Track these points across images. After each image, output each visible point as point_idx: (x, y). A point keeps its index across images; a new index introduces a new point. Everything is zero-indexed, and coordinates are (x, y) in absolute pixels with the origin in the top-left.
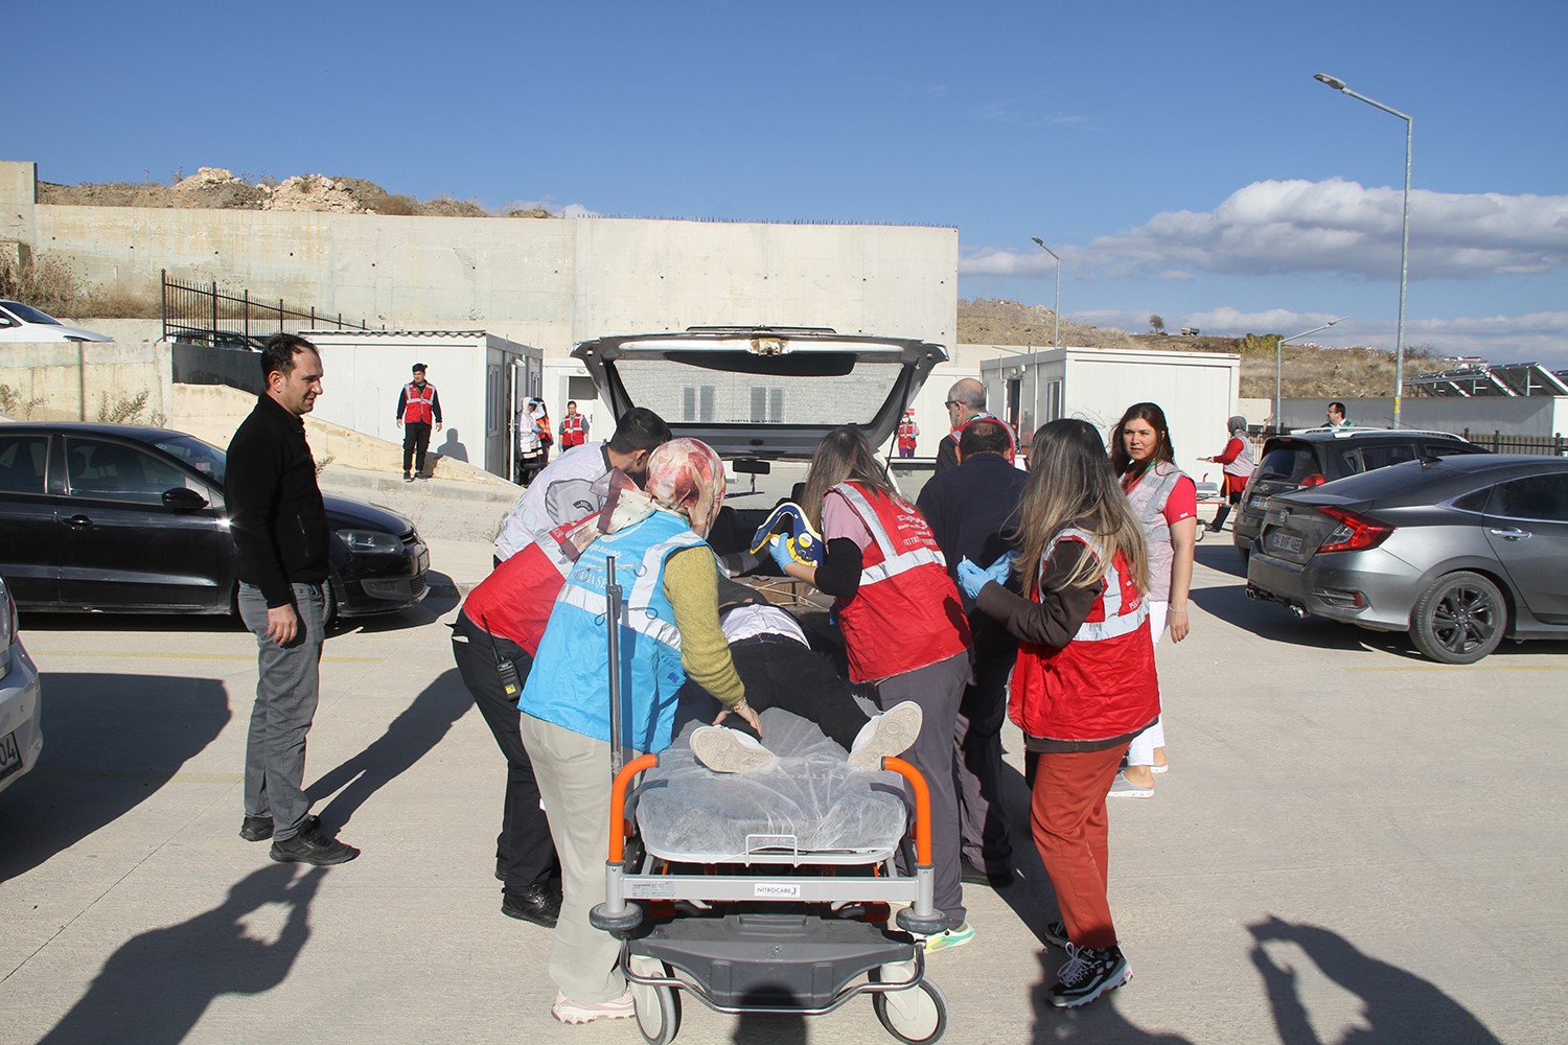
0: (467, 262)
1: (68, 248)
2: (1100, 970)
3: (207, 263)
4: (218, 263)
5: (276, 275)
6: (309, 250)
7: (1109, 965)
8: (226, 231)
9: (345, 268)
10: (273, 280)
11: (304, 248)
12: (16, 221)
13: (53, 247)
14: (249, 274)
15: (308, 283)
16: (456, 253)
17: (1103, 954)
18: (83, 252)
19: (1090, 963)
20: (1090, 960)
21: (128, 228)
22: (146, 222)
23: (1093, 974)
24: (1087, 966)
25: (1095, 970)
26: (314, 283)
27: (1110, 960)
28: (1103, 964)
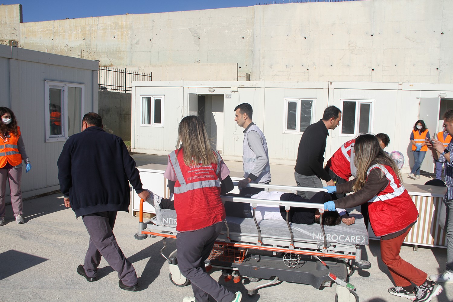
0: (196, 35)
1: (31, 42)
2: (428, 291)
3: (80, 45)
4: (85, 44)
5: (108, 48)
6: (122, 35)
7: (431, 289)
8: (88, 28)
9: (137, 43)
10: (106, 51)
11: (120, 34)
12: (13, 32)
13: (26, 42)
14: (97, 49)
15: (121, 52)
16: (190, 30)
17: (427, 286)
18: (36, 43)
19: (424, 290)
20: (424, 288)
21: (51, 30)
22: (58, 27)
23: (426, 293)
24: (424, 291)
25: (426, 292)
26: (123, 51)
27: (431, 287)
28: (429, 289)
